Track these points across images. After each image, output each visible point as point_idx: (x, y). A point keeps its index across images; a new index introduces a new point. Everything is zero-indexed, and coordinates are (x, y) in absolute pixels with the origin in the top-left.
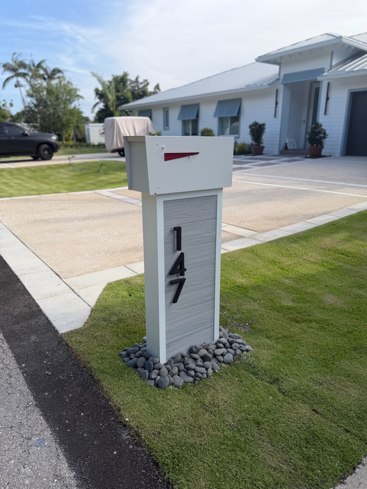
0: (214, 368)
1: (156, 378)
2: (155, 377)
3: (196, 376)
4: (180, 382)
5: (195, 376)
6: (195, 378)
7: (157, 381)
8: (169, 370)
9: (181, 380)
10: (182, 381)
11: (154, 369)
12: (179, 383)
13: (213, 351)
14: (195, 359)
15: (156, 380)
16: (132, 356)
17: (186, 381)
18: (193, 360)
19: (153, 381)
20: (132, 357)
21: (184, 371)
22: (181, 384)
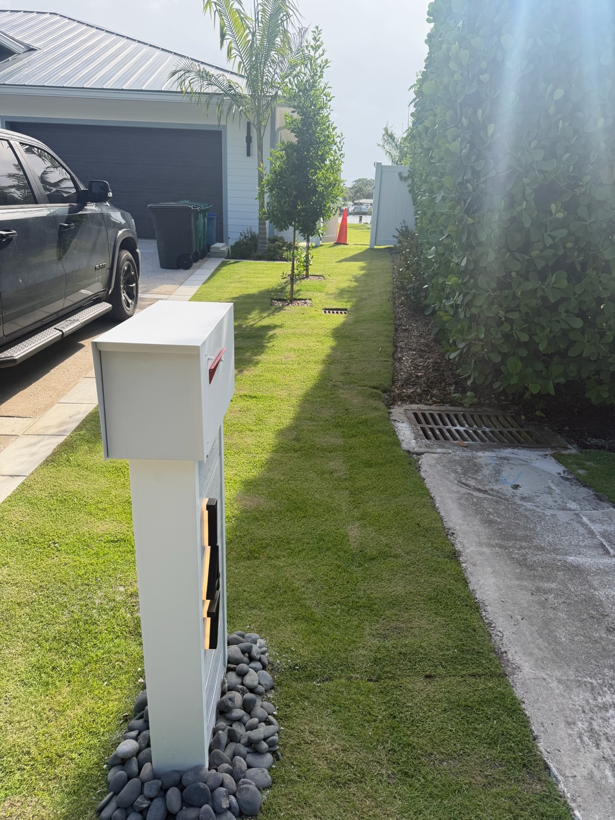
0: (270, 712)
1: (230, 804)
2: (228, 802)
3: (271, 745)
4: (266, 777)
5: (269, 747)
6: (272, 749)
7: (237, 807)
8: (231, 773)
9: (263, 772)
10: (266, 771)
11: (212, 790)
12: (265, 779)
13: (242, 684)
14: (239, 720)
15: (235, 808)
16: (142, 804)
17: (268, 765)
18: (238, 723)
19: (229, 814)
20: (144, 806)
21: (248, 753)
22: (269, 777)
